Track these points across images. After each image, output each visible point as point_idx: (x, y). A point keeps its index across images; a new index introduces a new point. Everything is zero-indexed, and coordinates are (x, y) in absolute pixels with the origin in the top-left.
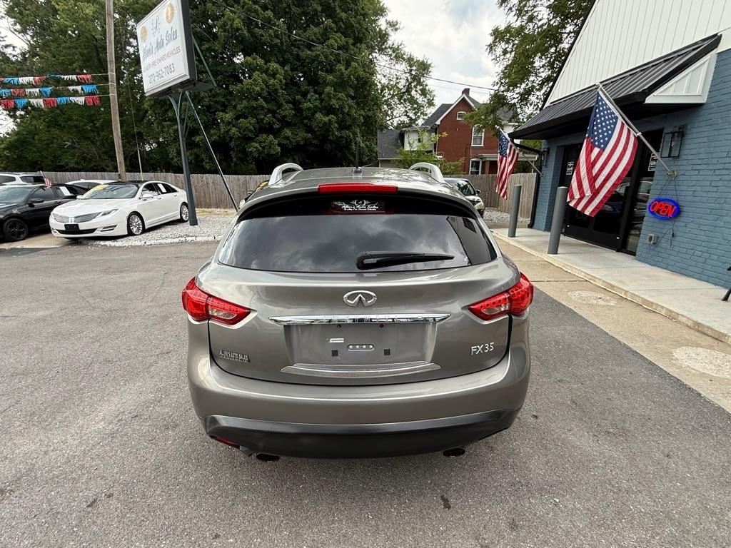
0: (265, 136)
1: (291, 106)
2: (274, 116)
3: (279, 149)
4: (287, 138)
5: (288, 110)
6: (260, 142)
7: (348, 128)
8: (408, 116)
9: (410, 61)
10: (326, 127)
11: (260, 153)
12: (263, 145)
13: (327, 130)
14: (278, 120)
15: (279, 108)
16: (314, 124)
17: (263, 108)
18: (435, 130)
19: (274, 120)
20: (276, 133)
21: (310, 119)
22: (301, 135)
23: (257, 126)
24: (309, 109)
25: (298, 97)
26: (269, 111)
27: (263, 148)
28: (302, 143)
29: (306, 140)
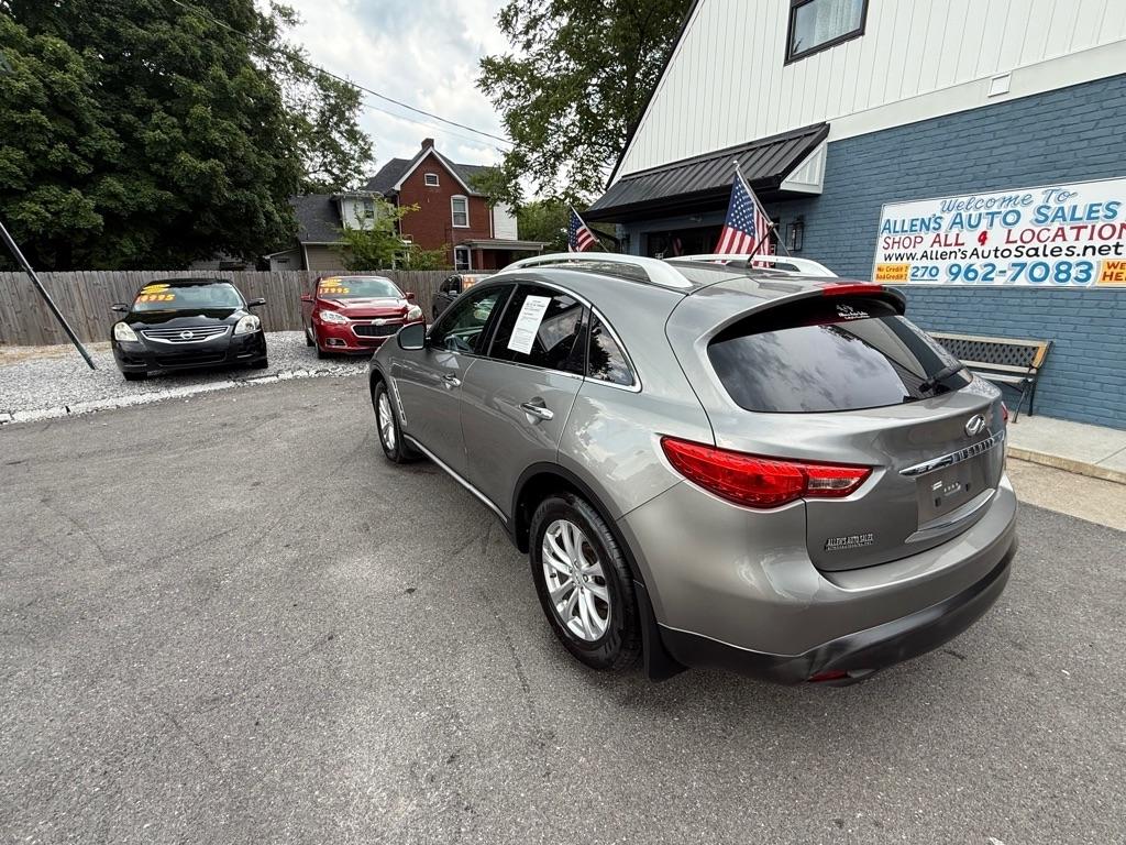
0: (55, 190)
1: (113, 132)
2: (73, 149)
3: (100, 219)
4: (114, 196)
5: (106, 141)
6: (45, 203)
7: (247, 185)
8: (332, 174)
9: (323, 80)
10: (206, 182)
11: (48, 225)
12: (53, 208)
13: (207, 189)
14: (85, 157)
15: (84, 135)
16: (176, 174)
17: (41, 129)
18: (393, 198)
19: (76, 157)
20: (84, 183)
21: (164, 164)
22: (148, 194)
23: (31, 166)
24: (161, 143)
25: (127, 117)
26: (60, 137)
27: (56, 214)
28: (151, 208)
29: (160, 202)
